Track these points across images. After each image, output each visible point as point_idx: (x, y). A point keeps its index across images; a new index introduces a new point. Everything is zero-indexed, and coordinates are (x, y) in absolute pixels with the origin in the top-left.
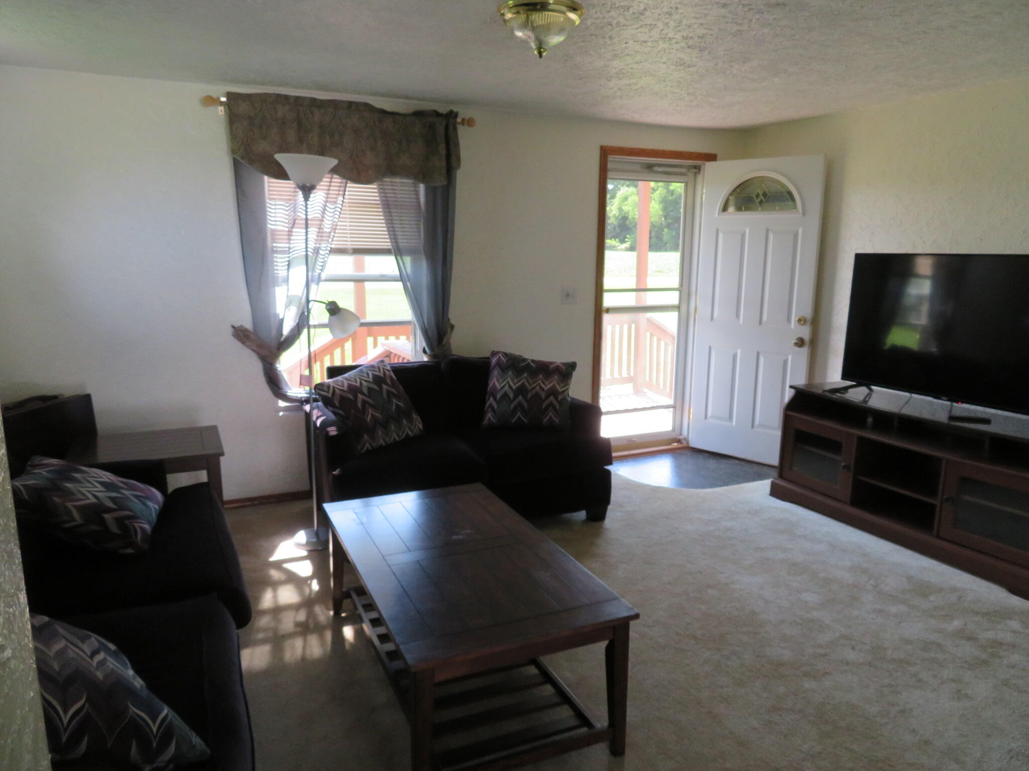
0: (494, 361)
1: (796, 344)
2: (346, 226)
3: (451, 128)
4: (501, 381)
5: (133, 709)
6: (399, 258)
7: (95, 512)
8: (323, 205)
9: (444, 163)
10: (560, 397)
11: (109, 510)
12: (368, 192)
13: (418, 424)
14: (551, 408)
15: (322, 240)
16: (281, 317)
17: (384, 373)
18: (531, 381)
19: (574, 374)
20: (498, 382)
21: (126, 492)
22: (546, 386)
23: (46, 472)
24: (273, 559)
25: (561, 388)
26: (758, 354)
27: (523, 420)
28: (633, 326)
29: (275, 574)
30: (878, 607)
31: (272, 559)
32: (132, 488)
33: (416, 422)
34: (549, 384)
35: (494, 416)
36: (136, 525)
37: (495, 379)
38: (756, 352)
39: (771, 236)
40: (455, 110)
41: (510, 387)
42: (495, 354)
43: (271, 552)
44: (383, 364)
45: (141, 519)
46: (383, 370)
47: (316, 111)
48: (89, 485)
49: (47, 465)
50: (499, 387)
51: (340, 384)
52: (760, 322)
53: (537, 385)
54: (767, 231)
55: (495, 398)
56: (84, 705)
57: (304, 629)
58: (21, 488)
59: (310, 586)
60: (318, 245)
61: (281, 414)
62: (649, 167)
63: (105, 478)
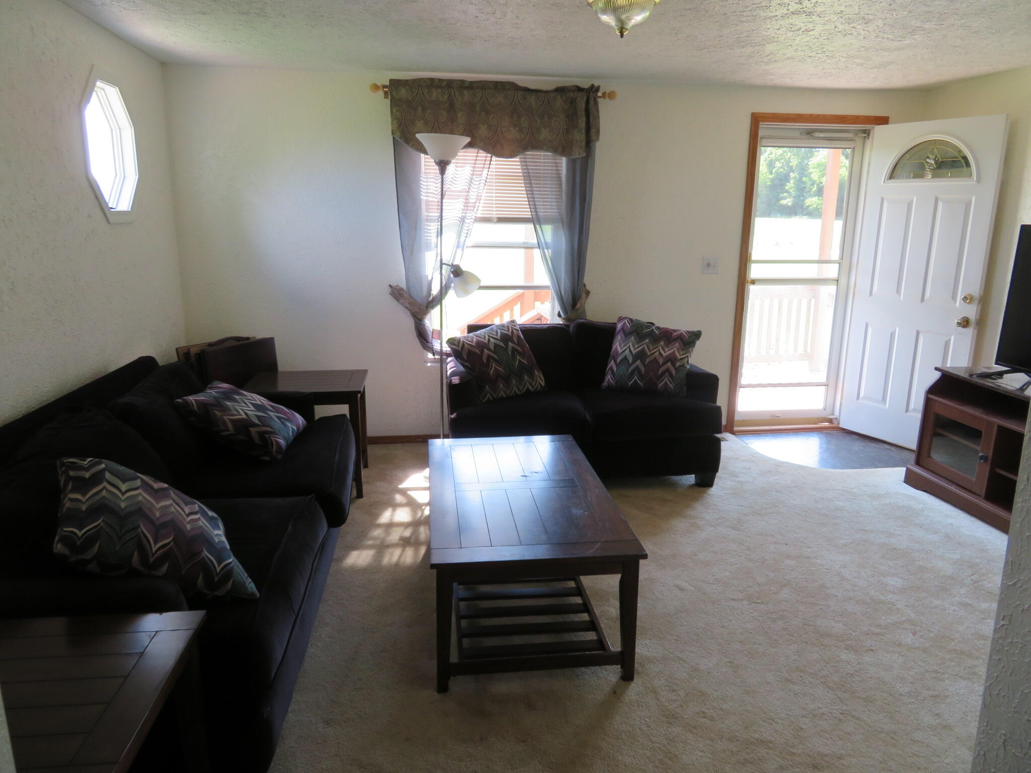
0: (619, 326)
1: (959, 324)
2: (492, 197)
3: (592, 102)
4: (623, 345)
5: (206, 553)
6: (538, 227)
7: (244, 425)
8: (470, 178)
9: (583, 136)
10: (678, 364)
11: (255, 425)
12: (513, 165)
13: (540, 380)
14: (667, 374)
15: (467, 210)
16: (430, 278)
17: (512, 332)
18: (651, 347)
19: (698, 343)
20: (621, 347)
21: (271, 413)
22: (665, 352)
23: (215, 392)
24: (402, 486)
25: (680, 356)
26: (918, 333)
27: (639, 384)
28: (813, 300)
29: (399, 498)
30: (968, 601)
31: (400, 486)
32: (277, 410)
33: (537, 379)
34: (668, 351)
35: (613, 378)
36: (272, 438)
37: (618, 343)
38: (916, 331)
39: (940, 205)
40: (596, 85)
41: (630, 351)
42: (622, 319)
43: (401, 481)
44: (513, 324)
45: (278, 435)
46: (512, 330)
47: (466, 92)
48: (244, 405)
49: (220, 388)
50: (620, 351)
51: (470, 339)
52: (923, 300)
53: (656, 352)
54: (937, 199)
55: (615, 362)
56: (171, 542)
57: (405, 542)
58: (193, 401)
59: (423, 511)
60: (464, 215)
61: (429, 364)
62: (809, 133)
63: (258, 401)
